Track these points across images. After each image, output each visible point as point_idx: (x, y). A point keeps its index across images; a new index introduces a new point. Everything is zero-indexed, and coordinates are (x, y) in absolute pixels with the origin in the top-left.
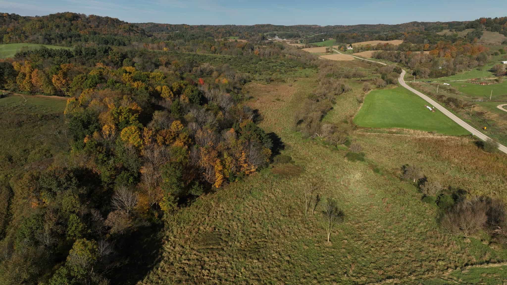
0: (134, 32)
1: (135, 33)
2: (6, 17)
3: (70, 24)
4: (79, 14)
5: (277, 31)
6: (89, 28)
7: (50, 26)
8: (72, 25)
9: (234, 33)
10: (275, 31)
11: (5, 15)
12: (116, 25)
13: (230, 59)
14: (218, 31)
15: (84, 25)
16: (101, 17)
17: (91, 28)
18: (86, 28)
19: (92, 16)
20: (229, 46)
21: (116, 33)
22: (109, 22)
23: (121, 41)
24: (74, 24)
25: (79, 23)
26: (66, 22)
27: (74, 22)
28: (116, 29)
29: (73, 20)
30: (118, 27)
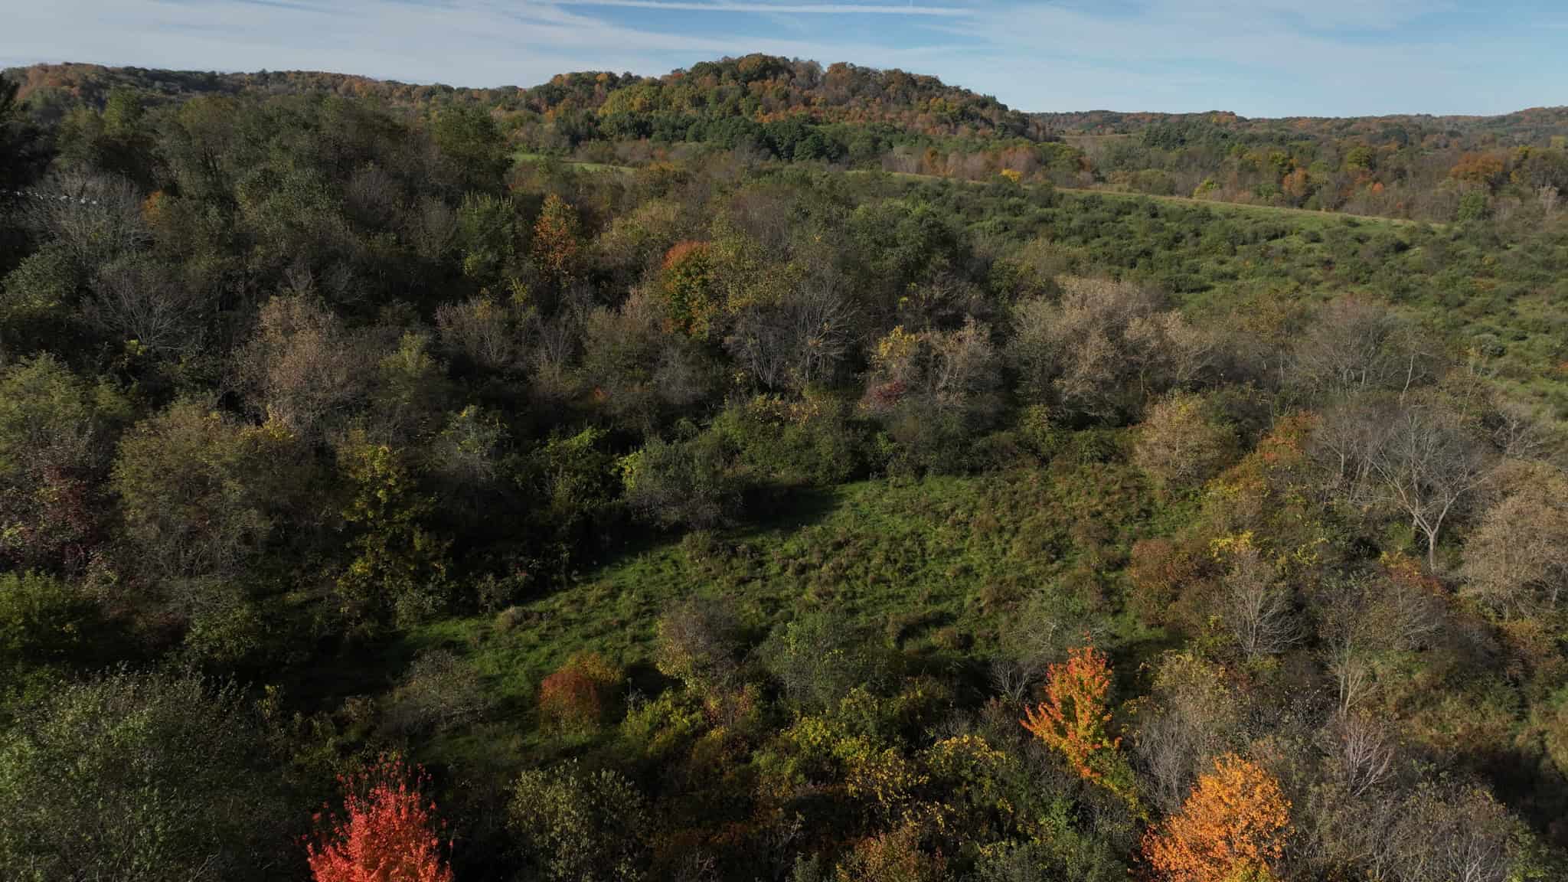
0: (977, 122)
1: (977, 129)
2: (601, 83)
3: (738, 92)
4: (796, 59)
6: (802, 107)
7: (676, 102)
8: (745, 93)
9: (1423, 136)
11: (599, 78)
12: (914, 102)
13: (1401, 248)
14: (1352, 128)
15: (786, 96)
16: (875, 72)
17: (807, 103)
18: (789, 105)
19: (839, 68)
20: (1401, 174)
21: (899, 125)
22: (891, 89)
24: (755, 92)
25: (771, 88)
26: (730, 86)
27: (754, 86)
28: (906, 113)
29: (756, 80)
30: (921, 105)
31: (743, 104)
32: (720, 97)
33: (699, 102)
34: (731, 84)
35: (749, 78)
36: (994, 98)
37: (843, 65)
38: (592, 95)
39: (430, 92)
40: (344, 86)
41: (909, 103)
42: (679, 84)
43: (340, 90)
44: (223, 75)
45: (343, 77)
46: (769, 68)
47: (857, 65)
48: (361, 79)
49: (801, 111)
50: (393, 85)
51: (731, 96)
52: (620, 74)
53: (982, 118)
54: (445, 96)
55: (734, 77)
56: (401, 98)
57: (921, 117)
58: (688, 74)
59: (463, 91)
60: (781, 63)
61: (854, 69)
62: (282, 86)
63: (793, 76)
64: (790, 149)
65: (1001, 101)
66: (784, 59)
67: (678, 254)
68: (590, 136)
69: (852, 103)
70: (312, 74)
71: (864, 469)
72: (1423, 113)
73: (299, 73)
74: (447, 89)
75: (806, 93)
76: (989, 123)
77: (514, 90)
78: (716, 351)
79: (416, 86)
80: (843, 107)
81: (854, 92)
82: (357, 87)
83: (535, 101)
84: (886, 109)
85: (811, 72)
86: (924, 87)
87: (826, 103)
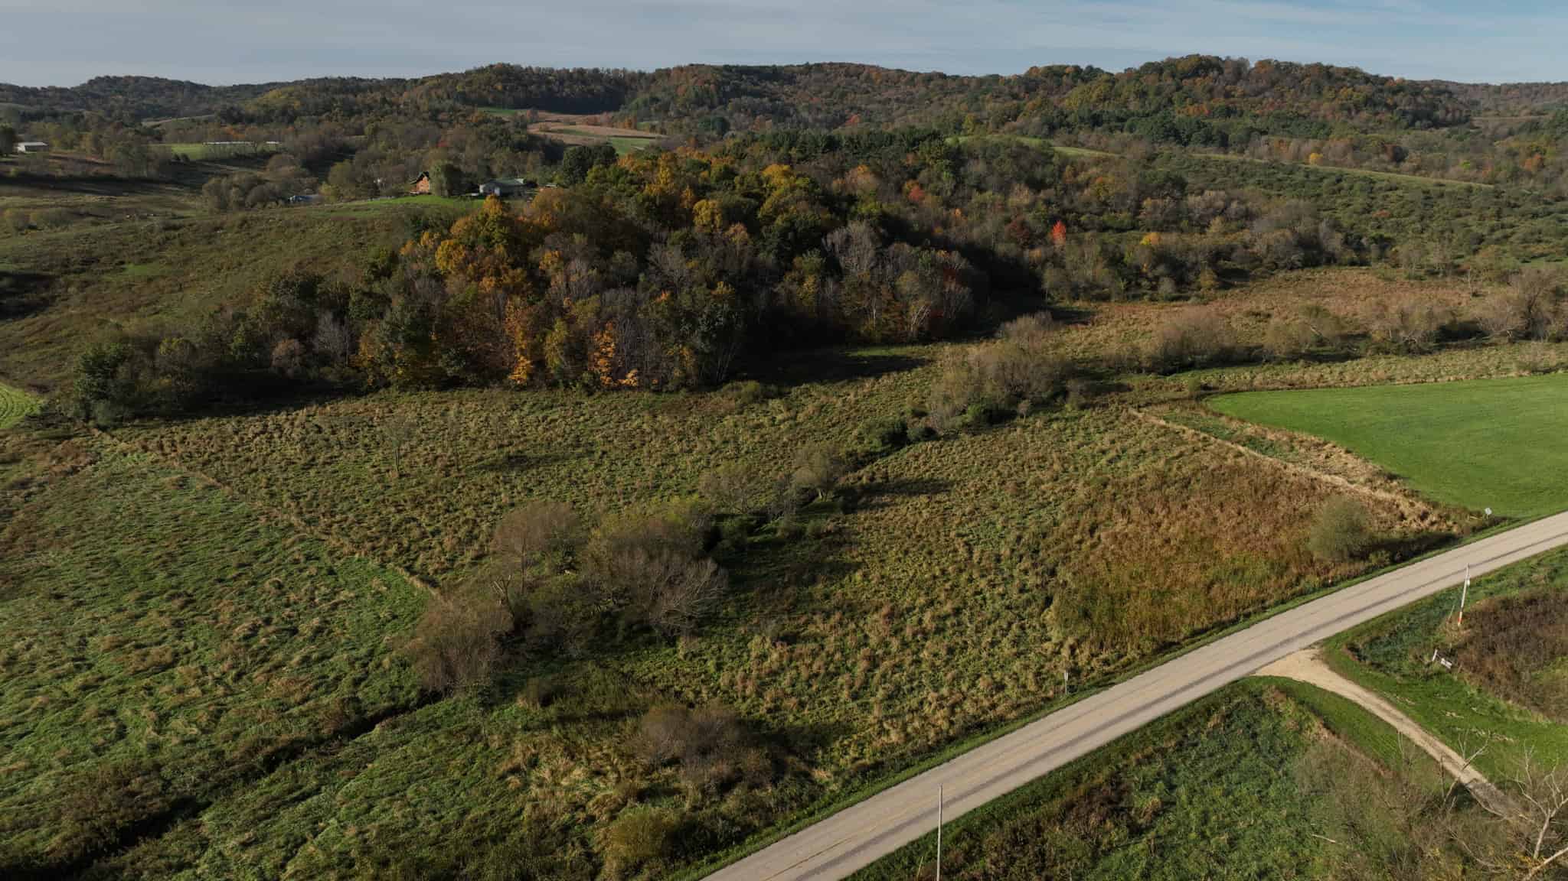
2: (1070, 74)
3: (1173, 87)
4: (1228, 57)
6: (1222, 99)
7: (1124, 96)
8: (1179, 88)
11: (1067, 71)
12: (1325, 92)
16: (1297, 67)
17: (1228, 95)
18: (1212, 98)
19: (1263, 64)
21: (1304, 111)
22: (1307, 80)
23: (1214, 132)
24: (1185, 88)
25: (1200, 84)
26: (1169, 82)
27: (1187, 83)
28: (1314, 102)
29: (1188, 77)
30: (1330, 95)
31: (1176, 97)
32: (1158, 93)
33: (1142, 94)
34: (1170, 81)
35: (1185, 76)
37: (1268, 62)
38: (1059, 85)
39: (929, 78)
40: (865, 73)
41: (1319, 93)
42: (1128, 81)
43: (862, 78)
44: (782, 68)
45: (863, 66)
46: (1204, 66)
47: (1281, 60)
48: (877, 69)
49: (1220, 102)
50: (901, 72)
51: (1167, 91)
52: (1083, 67)
53: (1387, 105)
54: (940, 82)
55: (1173, 76)
56: (906, 83)
57: (1326, 105)
58: (1137, 72)
59: (955, 78)
60: (1214, 61)
61: (1278, 65)
62: (820, 76)
63: (1221, 71)
64: (1189, 137)
66: (1218, 58)
67: (1098, 181)
68: (1061, 125)
69: (1267, 94)
70: (841, 65)
71: (1134, 228)
73: (831, 64)
74: (943, 76)
75: (1228, 87)
76: (1391, 108)
77: (996, 78)
78: (1105, 203)
79: (918, 74)
80: (1257, 99)
81: (1273, 84)
82: (874, 75)
83: (1016, 90)
84: (1296, 99)
85: (1239, 68)
86: (1339, 79)
87: (1244, 95)
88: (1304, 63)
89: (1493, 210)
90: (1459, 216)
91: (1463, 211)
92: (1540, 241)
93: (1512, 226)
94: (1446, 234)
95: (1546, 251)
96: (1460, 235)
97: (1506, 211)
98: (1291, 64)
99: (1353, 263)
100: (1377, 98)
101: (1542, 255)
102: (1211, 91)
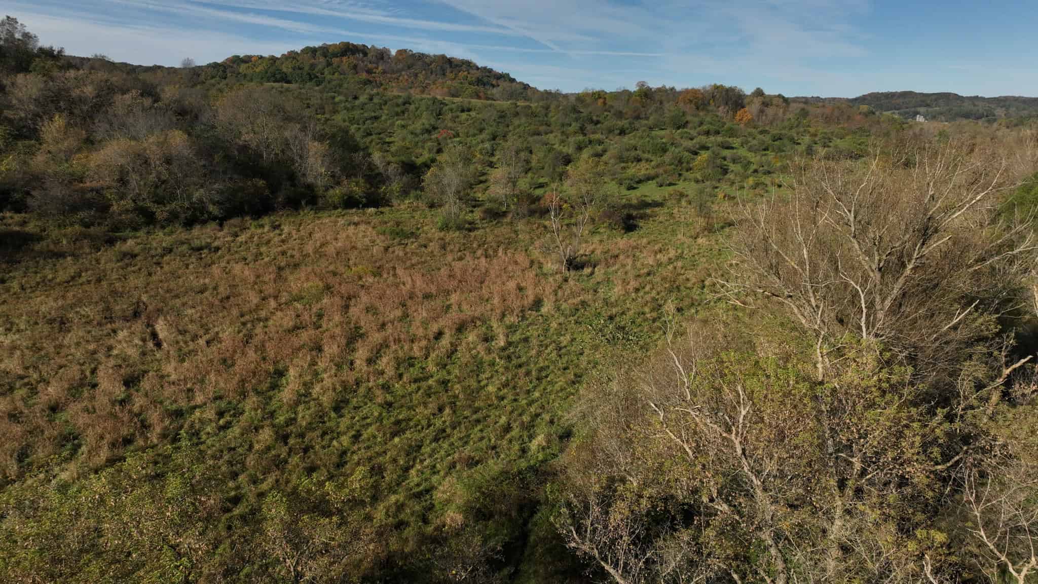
3: (324, 64)
4: (373, 46)
5: (928, 105)
6: (365, 74)
8: (329, 65)
10: (920, 106)
11: (253, 59)
12: (448, 74)
16: (428, 56)
17: (369, 72)
18: (356, 72)
19: (400, 52)
22: (434, 65)
24: (335, 64)
25: (346, 62)
26: (320, 61)
27: (335, 61)
28: (440, 80)
29: (338, 57)
30: (452, 76)
31: (327, 72)
32: (312, 68)
34: (322, 59)
35: (335, 55)
36: (508, 75)
37: (405, 51)
39: (149, 70)
41: (444, 74)
42: (288, 61)
46: (348, 49)
47: (415, 51)
48: (103, 61)
50: (125, 65)
52: (266, 56)
55: (325, 56)
60: (360, 48)
61: (413, 55)
63: (365, 54)
65: (512, 76)
66: (364, 46)
69: (403, 73)
72: (815, 95)
75: (371, 66)
80: (394, 76)
81: (409, 67)
84: (426, 77)
85: (382, 55)
86: (457, 66)
87: (384, 72)
88: (432, 54)
89: (575, 126)
90: (539, 134)
91: (543, 128)
92: (639, 160)
93: (600, 142)
94: (523, 155)
95: (652, 172)
96: (541, 155)
97: (590, 127)
98: (423, 54)
99: (350, 203)
100: (485, 80)
101: (649, 178)
102: (355, 67)
